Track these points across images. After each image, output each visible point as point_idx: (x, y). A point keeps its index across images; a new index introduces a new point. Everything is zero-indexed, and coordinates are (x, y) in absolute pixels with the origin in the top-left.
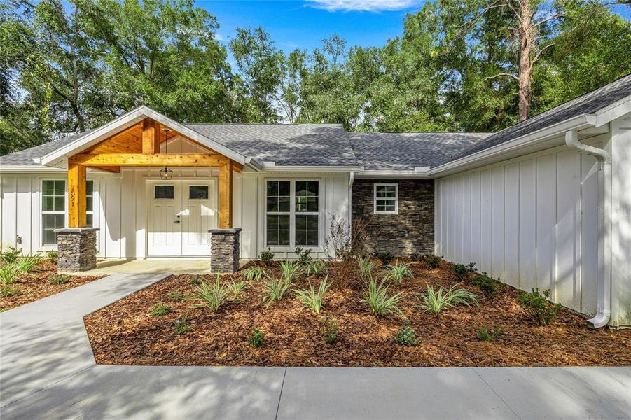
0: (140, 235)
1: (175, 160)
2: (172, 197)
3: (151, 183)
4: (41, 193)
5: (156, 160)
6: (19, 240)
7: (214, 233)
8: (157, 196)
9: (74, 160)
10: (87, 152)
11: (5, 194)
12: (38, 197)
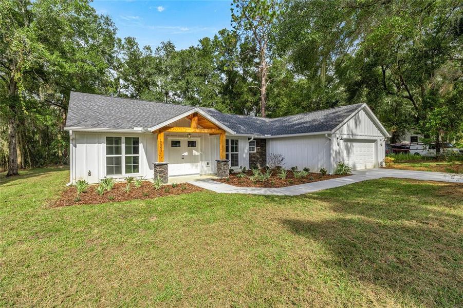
2: (180, 146)
4: (105, 144)
6: (90, 174)
11: (77, 145)
12: (103, 147)
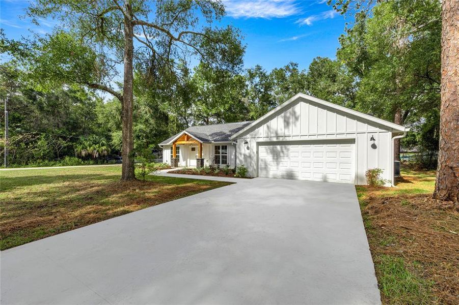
0: (188, 160)
1: (191, 142)
2: (195, 150)
3: (190, 147)
5: (187, 142)
6: (167, 161)
7: (197, 159)
8: (192, 150)
9: (174, 143)
10: (176, 141)
